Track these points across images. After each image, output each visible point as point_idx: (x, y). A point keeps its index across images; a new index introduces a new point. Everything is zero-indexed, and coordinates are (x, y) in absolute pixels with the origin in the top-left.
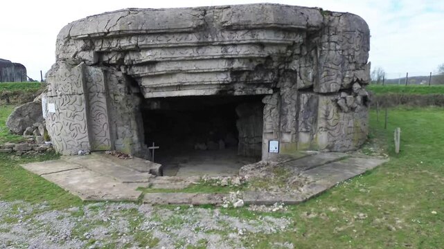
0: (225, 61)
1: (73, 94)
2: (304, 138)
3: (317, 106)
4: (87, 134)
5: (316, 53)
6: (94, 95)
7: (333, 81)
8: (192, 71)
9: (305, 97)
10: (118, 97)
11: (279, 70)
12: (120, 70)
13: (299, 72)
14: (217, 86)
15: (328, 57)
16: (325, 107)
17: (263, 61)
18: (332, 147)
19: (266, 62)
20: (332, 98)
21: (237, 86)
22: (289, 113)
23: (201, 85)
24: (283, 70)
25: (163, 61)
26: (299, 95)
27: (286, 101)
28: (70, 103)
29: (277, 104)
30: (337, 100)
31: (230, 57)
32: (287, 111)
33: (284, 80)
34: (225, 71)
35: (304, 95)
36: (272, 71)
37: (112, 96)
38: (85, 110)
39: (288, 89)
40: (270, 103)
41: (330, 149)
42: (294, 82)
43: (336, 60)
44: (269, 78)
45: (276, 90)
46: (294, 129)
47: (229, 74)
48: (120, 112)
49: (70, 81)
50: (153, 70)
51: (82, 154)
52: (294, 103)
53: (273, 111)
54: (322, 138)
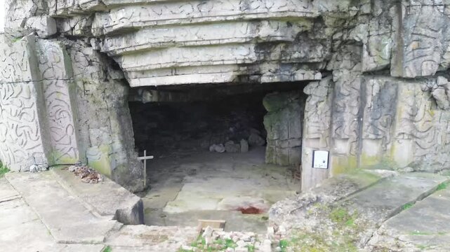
0: (245, 24)
1: (17, 81)
2: (371, 149)
3: (395, 99)
4: (40, 141)
5: (399, 11)
6: (51, 83)
7: (428, 57)
8: (192, 44)
9: (374, 85)
10: (90, 86)
11: (333, 41)
12: (90, 46)
13: (368, 45)
14: (233, 68)
15: (421, 16)
16: (410, 101)
17: (309, 26)
18: (419, 165)
19: (314, 26)
20: (424, 86)
21: (266, 68)
22: (347, 109)
23: (208, 66)
24: (338, 42)
25: (144, 27)
26: (363, 81)
27: (343, 91)
28: (15, 95)
29: (327, 96)
30: (430, 90)
31: (254, 17)
32: (345, 107)
33: (339, 58)
34: (246, 43)
35: (372, 81)
36: (322, 42)
37: (80, 84)
38: (35, 105)
39: (346, 72)
40: (316, 94)
41: (415, 168)
42: (357, 60)
43: (434, 21)
44: (318, 54)
45: (327, 73)
46: (354, 135)
47: (252, 47)
48: (93, 108)
49: (11, 62)
50: (133, 42)
51: (35, 171)
52: (355, 93)
53: (321, 105)
54: (403, 151)
